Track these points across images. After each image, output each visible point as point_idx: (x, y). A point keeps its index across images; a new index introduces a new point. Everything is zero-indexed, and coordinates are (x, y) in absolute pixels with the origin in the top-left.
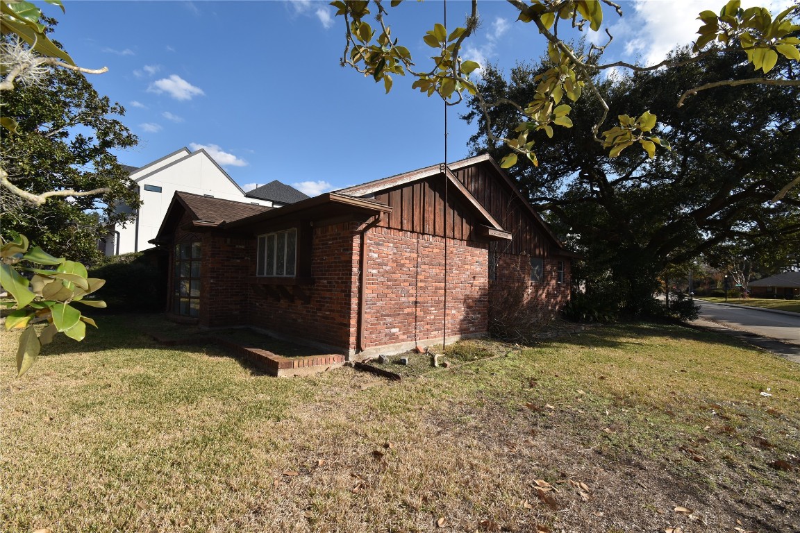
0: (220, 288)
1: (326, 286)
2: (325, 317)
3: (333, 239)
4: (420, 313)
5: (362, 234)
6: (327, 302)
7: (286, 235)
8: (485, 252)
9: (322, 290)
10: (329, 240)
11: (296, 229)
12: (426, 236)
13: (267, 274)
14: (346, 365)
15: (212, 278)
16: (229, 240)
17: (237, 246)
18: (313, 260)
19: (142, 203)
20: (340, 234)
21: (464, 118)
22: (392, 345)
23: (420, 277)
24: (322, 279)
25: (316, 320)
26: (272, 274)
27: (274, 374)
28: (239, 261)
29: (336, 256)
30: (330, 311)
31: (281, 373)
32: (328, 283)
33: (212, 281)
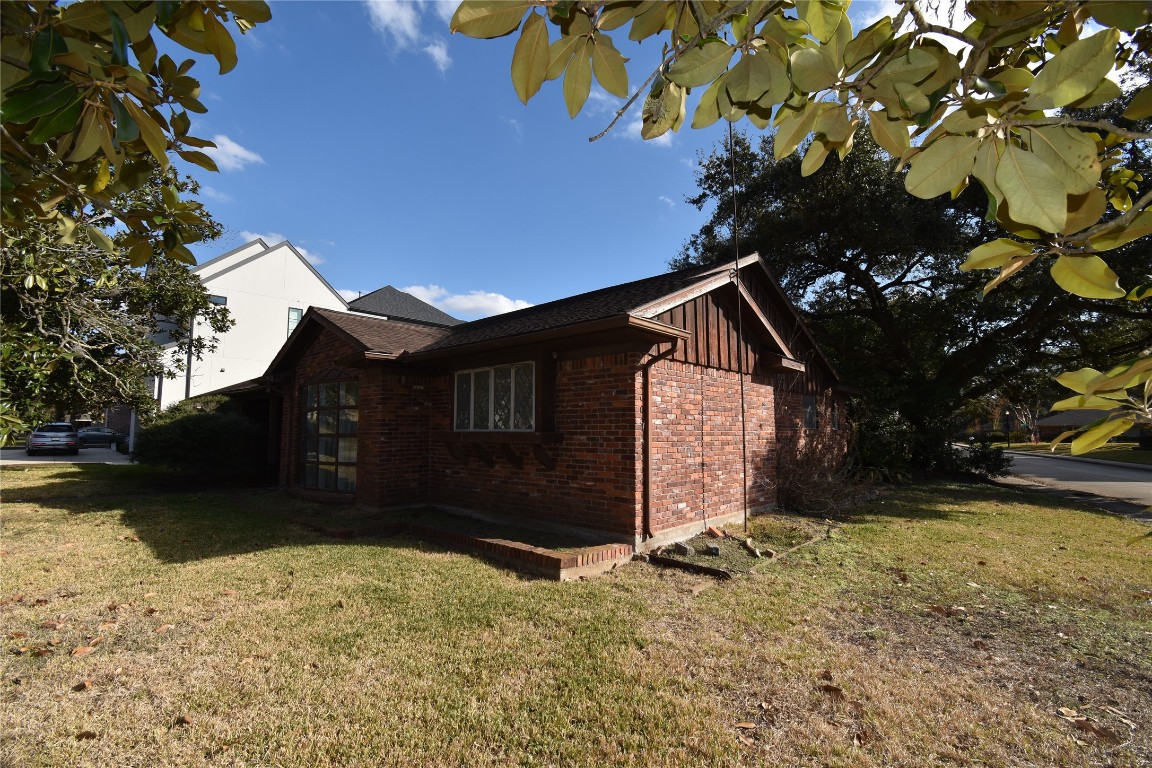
0: (393, 449)
1: (584, 444)
2: (588, 490)
3: (596, 377)
4: (707, 480)
5: (645, 369)
6: (588, 468)
7: (513, 372)
8: (770, 389)
9: (575, 450)
10: (589, 378)
11: (533, 363)
12: (710, 370)
13: (475, 427)
14: (635, 558)
15: (382, 434)
16: (404, 378)
17: (414, 387)
18: (558, 406)
19: (233, 322)
20: (609, 370)
21: (694, 202)
22: (679, 527)
23: (706, 428)
24: (576, 434)
25: (568, 494)
26: (487, 427)
27: (556, 578)
28: (416, 408)
29: (602, 401)
30: (594, 480)
31: (564, 574)
32: (588, 439)
33: (382, 439)
